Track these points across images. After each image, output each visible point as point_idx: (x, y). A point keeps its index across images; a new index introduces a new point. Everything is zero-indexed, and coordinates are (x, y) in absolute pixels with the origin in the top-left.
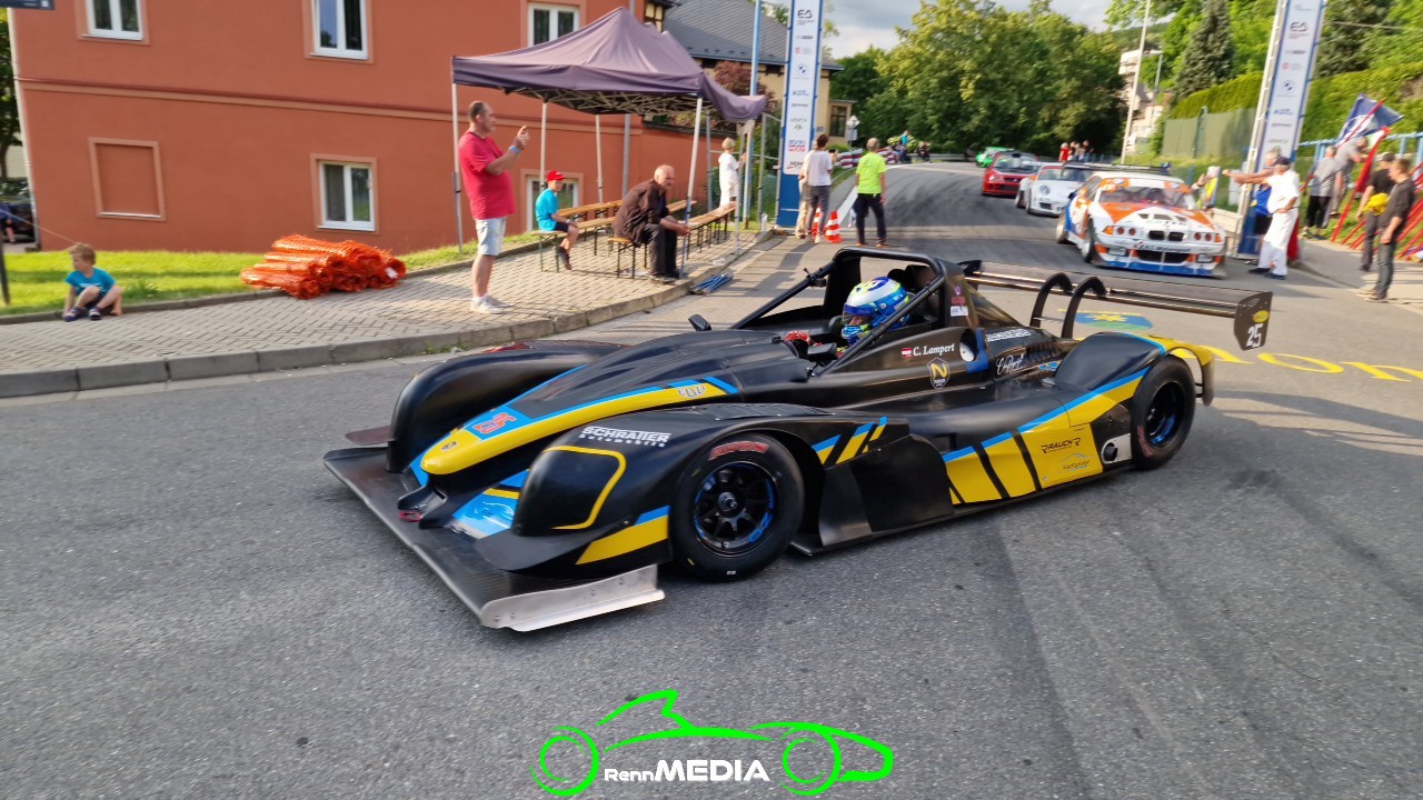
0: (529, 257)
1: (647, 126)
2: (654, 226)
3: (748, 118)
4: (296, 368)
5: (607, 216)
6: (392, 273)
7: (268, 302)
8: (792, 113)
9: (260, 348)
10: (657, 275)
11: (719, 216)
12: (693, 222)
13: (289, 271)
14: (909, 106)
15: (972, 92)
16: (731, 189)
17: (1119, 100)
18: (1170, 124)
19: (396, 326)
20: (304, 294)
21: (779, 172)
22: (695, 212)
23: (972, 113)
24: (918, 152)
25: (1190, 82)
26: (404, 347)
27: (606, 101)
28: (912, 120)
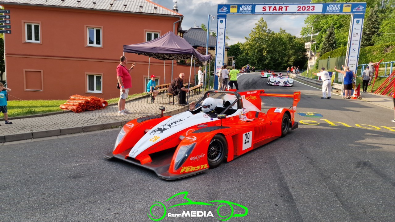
0: (144, 99)
1: (178, 63)
2: (179, 90)
3: (206, 60)
4: (72, 134)
5: (166, 88)
6: (104, 105)
7: (67, 114)
8: (217, 59)
9: (61, 128)
10: (180, 104)
11: (198, 87)
12: (190, 89)
13: (74, 105)
14: (249, 58)
15: (266, 53)
16: (201, 80)
17: (306, 55)
18: (320, 61)
19: (103, 120)
20: (77, 111)
21: (214, 75)
22: (191, 86)
23: (266, 59)
24: (252, 69)
25: (325, 50)
26: (105, 126)
27: (166, 57)
28: (250, 61)
